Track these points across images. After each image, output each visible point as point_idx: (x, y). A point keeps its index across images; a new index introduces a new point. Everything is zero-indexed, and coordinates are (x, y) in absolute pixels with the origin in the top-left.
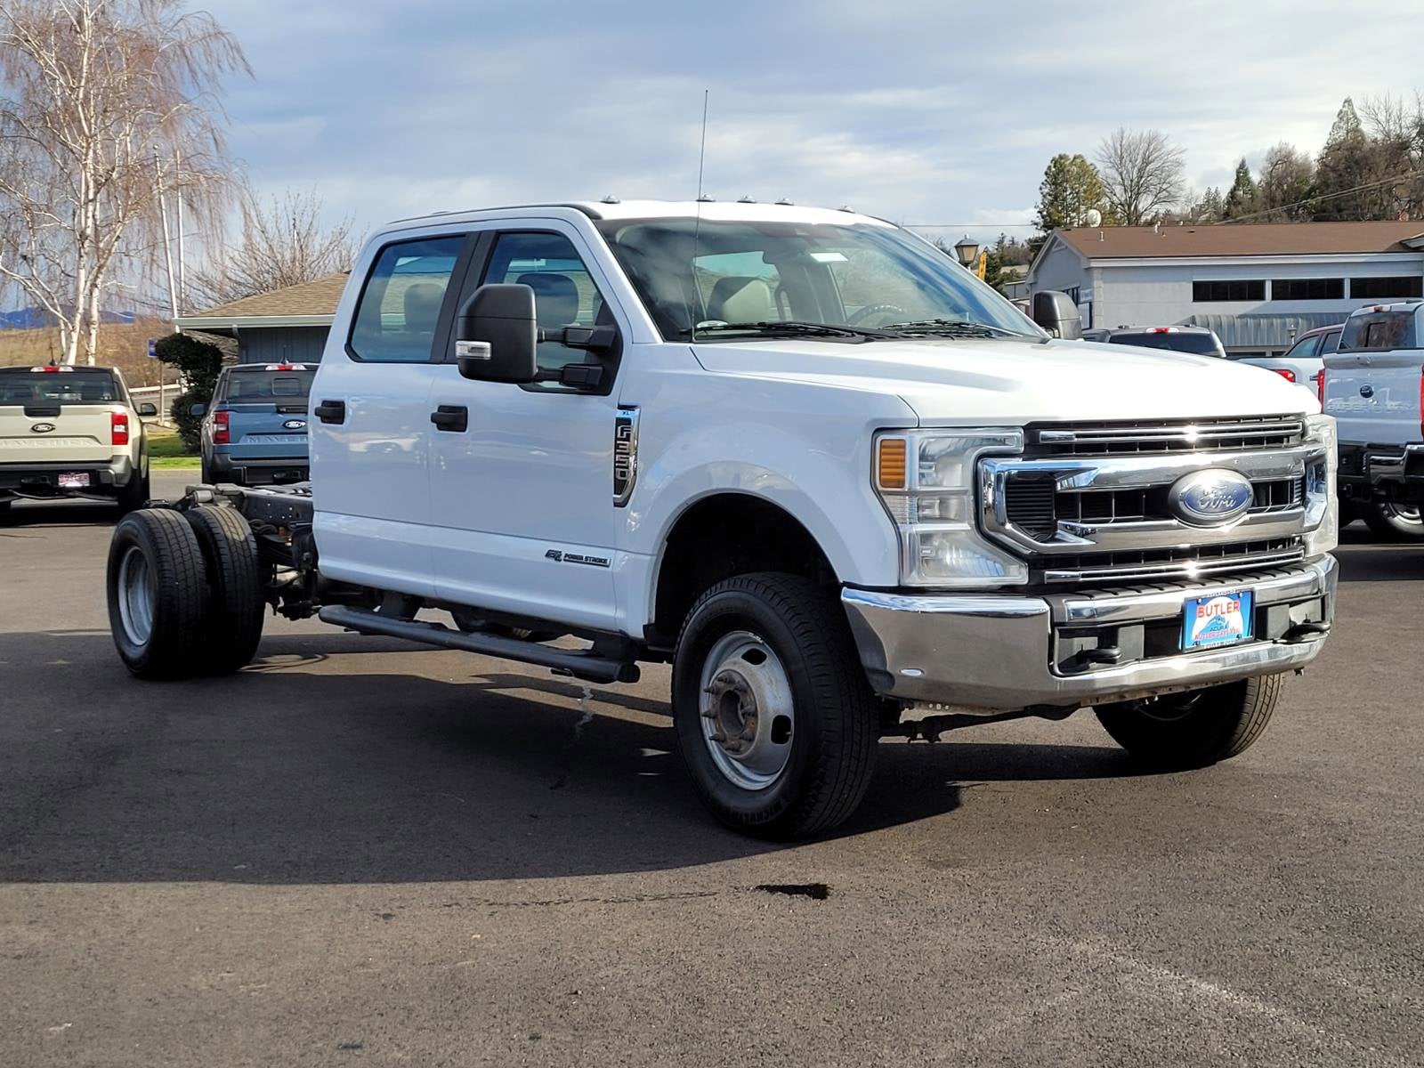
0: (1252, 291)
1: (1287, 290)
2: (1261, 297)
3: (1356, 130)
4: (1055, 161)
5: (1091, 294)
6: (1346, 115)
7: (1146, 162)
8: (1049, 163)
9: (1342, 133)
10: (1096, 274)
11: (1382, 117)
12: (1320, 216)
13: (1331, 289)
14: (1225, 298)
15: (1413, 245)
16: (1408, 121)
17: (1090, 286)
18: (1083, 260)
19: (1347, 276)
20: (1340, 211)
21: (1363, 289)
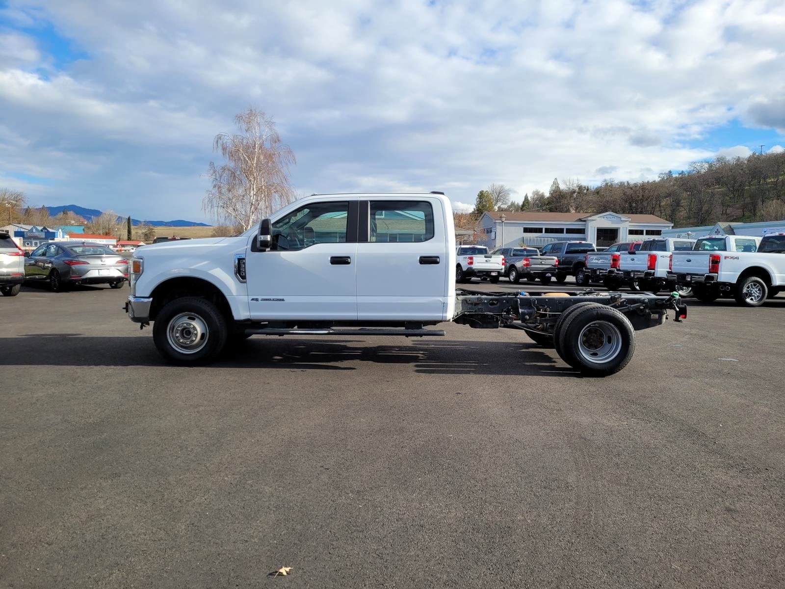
0: (539, 230)
1: (548, 231)
2: (541, 232)
3: (558, 187)
4: (481, 192)
5: (496, 229)
6: (555, 183)
7: (500, 193)
8: (479, 193)
9: (554, 187)
10: (497, 224)
11: (568, 184)
12: (551, 210)
13: (560, 231)
14: (532, 232)
15: (583, 220)
16: (575, 185)
17: (495, 227)
18: (494, 220)
19: (565, 227)
20: (556, 209)
21: (569, 231)
